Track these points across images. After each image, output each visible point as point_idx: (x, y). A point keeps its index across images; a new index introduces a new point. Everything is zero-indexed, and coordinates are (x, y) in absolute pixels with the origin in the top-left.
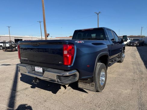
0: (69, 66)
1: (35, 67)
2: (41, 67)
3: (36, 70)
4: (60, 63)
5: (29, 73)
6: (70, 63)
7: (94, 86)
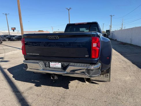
0: (96, 59)
1: (50, 63)
2: (59, 63)
3: (51, 66)
4: (86, 56)
5: (43, 70)
6: (97, 56)
7: (109, 77)
